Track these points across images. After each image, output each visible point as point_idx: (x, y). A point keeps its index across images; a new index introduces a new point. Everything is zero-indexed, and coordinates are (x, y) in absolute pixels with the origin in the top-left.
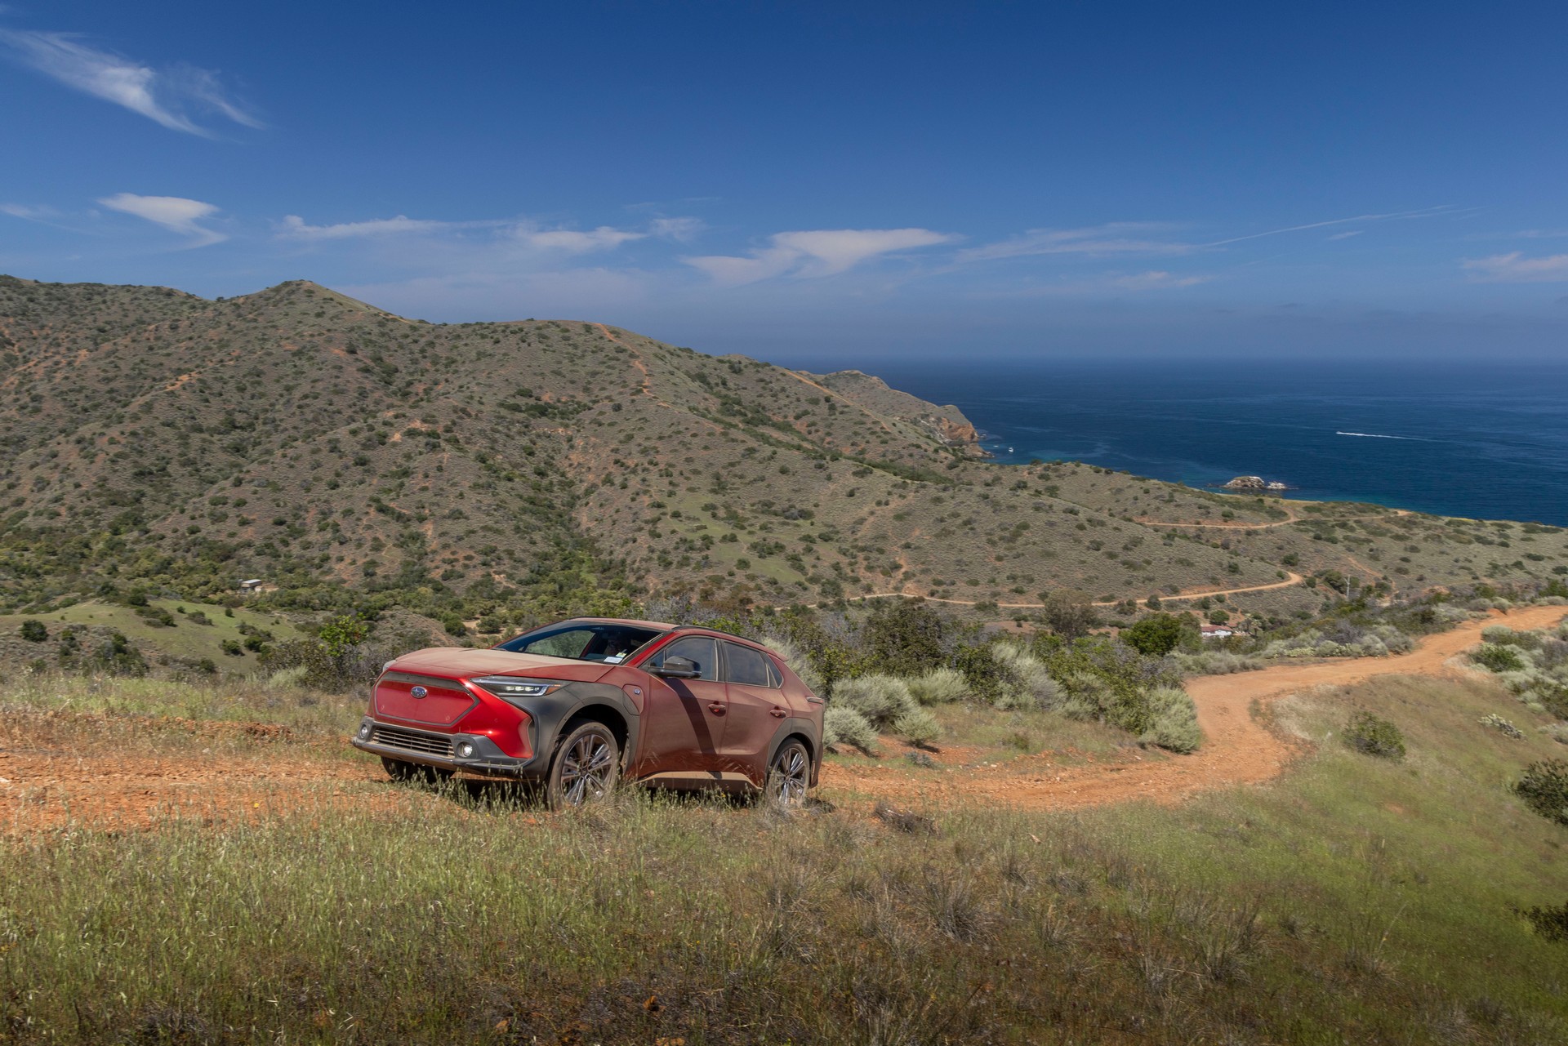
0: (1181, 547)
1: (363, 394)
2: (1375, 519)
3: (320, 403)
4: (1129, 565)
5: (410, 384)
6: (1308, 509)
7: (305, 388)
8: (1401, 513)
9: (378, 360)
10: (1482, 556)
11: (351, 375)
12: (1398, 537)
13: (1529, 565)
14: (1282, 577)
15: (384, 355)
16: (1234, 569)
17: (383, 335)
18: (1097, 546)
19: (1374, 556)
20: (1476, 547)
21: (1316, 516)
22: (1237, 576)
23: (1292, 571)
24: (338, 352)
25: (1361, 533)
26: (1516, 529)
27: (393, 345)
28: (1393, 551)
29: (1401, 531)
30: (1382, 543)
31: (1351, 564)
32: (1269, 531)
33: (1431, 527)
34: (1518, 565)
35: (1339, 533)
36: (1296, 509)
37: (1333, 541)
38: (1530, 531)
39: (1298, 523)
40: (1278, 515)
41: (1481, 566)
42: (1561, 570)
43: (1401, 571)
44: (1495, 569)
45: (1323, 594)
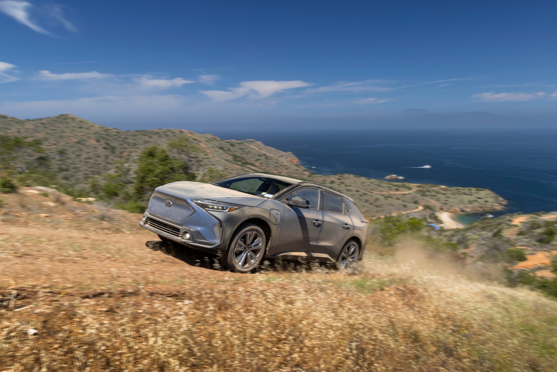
0: (390, 200)
1: (107, 157)
2: (436, 188)
3: (92, 161)
4: (377, 206)
5: (121, 153)
6: (419, 187)
7: (85, 156)
8: (443, 187)
9: (107, 144)
10: (466, 198)
11: (101, 151)
12: (444, 194)
13: (479, 200)
14: (417, 208)
15: (109, 142)
16: (405, 206)
17: (108, 135)
18: (367, 201)
19: (438, 200)
20: (465, 196)
21: (421, 189)
22: (406, 208)
23: (419, 206)
24: (93, 142)
25: (433, 193)
26: (473, 190)
27: (111, 139)
28: (443, 198)
29: (443, 192)
30: (440, 196)
31: (433, 202)
32: (409, 194)
33: (451, 191)
34: (475, 201)
35: (428, 193)
36: (414, 186)
37: (426, 196)
38: (478, 190)
39: (417, 191)
40: (410, 189)
41: (466, 201)
42: (486, 202)
43: (446, 204)
44: (470, 202)
45: (428, 212)
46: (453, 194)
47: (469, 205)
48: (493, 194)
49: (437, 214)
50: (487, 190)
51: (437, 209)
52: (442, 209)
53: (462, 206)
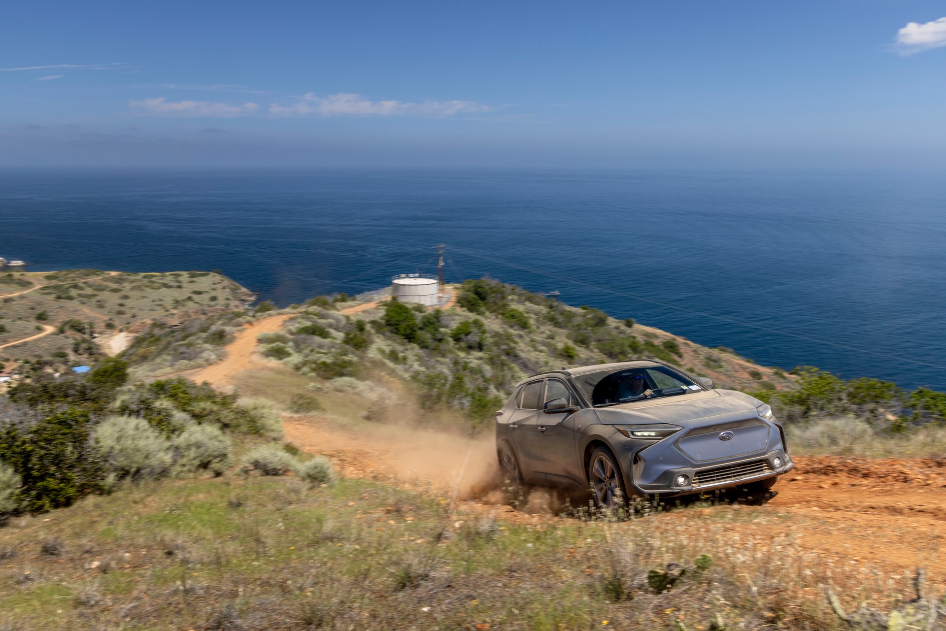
2: (92, 279)
6: (49, 278)
8: (114, 274)
10: (169, 296)
12: (115, 291)
13: (196, 298)
14: (39, 329)
19: (101, 305)
20: (165, 291)
21: (55, 282)
23: (46, 324)
25: (89, 291)
26: (185, 276)
28: (113, 300)
29: (115, 286)
30: (104, 295)
31: (86, 313)
32: (22, 297)
33: (132, 282)
34: (190, 299)
35: (74, 292)
36: (38, 278)
37: (71, 298)
38: (192, 276)
39: (42, 289)
40: (26, 284)
41: (168, 302)
42: (214, 299)
43: (120, 313)
44: (177, 303)
45: (71, 337)
46: (138, 288)
47: (175, 311)
48: (227, 282)
49: (99, 340)
50: (213, 274)
51: (100, 326)
52: (110, 326)
53: (159, 314)
